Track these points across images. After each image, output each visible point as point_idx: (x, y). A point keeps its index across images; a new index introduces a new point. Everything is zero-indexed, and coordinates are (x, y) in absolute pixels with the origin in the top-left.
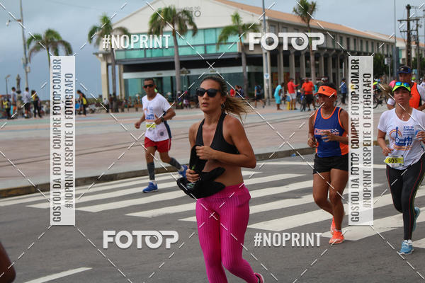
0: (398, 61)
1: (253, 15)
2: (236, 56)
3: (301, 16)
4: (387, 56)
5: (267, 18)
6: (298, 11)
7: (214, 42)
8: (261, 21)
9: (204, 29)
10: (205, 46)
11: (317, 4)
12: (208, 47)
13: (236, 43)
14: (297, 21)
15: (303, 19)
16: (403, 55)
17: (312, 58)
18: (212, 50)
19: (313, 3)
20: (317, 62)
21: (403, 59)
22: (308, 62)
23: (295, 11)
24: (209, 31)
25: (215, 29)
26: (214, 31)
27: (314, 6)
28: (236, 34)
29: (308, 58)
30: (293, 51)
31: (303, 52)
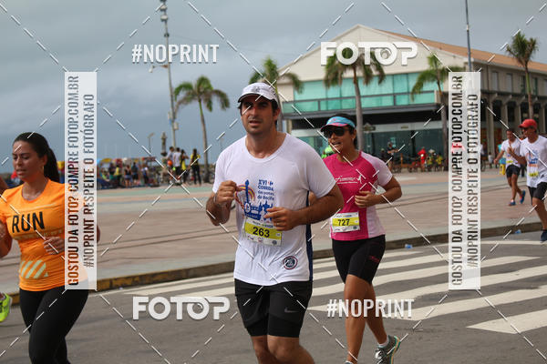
1: (454, 57)
2: (433, 109)
3: (517, 57)
5: (472, 60)
6: (512, 50)
7: (406, 91)
8: (466, 63)
9: (393, 75)
10: (394, 95)
11: (537, 41)
12: (398, 97)
13: (433, 92)
14: (511, 62)
15: (520, 61)
17: (531, 110)
18: (403, 101)
19: (532, 40)
20: (537, 116)
22: (525, 115)
23: (509, 50)
24: (399, 77)
25: (407, 74)
26: (404, 78)
27: (533, 44)
28: (433, 81)
29: (525, 109)
30: (505, 101)
31: (518, 103)
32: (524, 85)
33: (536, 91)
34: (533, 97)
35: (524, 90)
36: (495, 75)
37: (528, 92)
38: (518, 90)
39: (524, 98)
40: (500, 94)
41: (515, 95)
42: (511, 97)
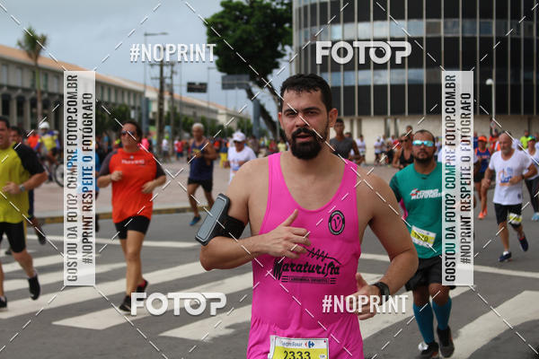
0: (147, 115)
3: (27, 51)
4: (134, 108)
6: (23, 45)
11: (48, 38)
14: (22, 57)
15: (30, 55)
16: (154, 108)
17: (40, 106)
20: (46, 111)
21: (154, 113)
22: (34, 110)
23: (19, 44)
27: (44, 40)
29: (34, 104)
30: (14, 95)
31: (28, 97)
32: (34, 80)
33: (46, 86)
34: (42, 93)
35: (33, 85)
36: (4, 69)
37: (37, 87)
38: (27, 85)
39: (33, 93)
40: (10, 88)
41: (25, 90)
42: (20, 92)
